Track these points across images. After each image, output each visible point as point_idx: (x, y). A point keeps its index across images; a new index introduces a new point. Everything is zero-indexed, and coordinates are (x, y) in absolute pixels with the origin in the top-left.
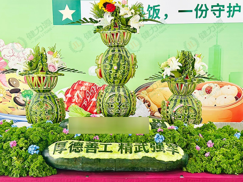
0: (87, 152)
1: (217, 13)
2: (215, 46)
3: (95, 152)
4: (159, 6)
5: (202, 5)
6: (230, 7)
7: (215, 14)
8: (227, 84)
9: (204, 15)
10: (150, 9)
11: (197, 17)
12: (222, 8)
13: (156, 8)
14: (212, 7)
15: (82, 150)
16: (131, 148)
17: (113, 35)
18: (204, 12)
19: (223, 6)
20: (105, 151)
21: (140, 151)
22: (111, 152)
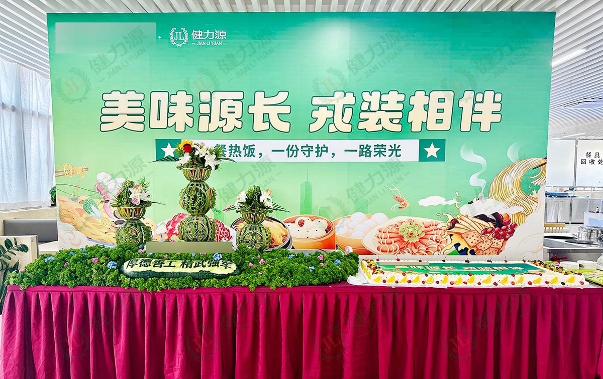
0: (154, 266)
1: (307, 153)
2: (305, 182)
3: (161, 267)
4: (254, 145)
5: (293, 146)
6: (318, 147)
7: (305, 154)
8: (318, 218)
9: (295, 154)
10: (246, 148)
11: (288, 157)
12: (311, 149)
13: (251, 147)
14: (302, 147)
15: (150, 265)
16: (192, 264)
17: (191, 171)
18: (295, 152)
19: (312, 147)
20: (170, 266)
21: (198, 266)
22: (174, 266)
